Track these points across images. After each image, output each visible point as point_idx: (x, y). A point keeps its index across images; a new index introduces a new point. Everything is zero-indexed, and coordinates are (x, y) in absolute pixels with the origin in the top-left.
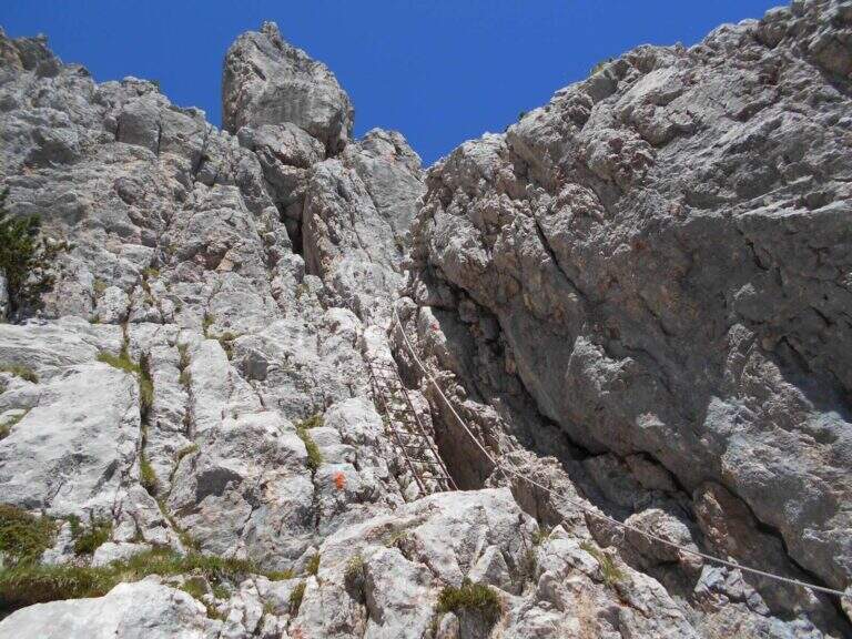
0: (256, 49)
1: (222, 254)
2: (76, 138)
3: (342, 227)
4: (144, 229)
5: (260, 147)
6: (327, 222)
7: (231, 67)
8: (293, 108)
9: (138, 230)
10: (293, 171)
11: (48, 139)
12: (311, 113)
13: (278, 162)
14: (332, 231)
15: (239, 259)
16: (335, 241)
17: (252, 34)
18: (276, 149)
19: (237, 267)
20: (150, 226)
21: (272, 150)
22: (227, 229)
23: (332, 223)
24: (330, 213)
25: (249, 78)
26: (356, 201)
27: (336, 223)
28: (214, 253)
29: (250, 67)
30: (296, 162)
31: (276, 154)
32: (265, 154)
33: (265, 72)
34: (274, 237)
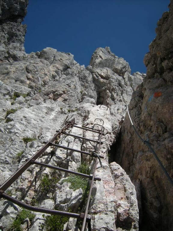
0: (101, 52)
1: (61, 95)
2: (22, 55)
3: (117, 95)
4: (31, 82)
5: (94, 72)
6: (111, 93)
7: (93, 56)
8: (109, 64)
9: (28, 82)
10: (105, 81)
11: (11, 53)
12: (115, 66)
13: (100, 77)
14: (112, 96)
15: (67, 97)
16: (113, 99)
17: (101, 48)
18: (100, 73)
19: (65, 100)
20: (34, 81)
21: (98, 73)
22: (67, 87)
23: (113, 93)
24: (113, 90)
25: (97, 59)
26: (125, 87)
27: (115, 93)
28: (57, 95)
29: (98, 56)
30: (106, 78)
31: (99, 75)
32: (96, 75)
33: (103, 57)
34: (87, 94)
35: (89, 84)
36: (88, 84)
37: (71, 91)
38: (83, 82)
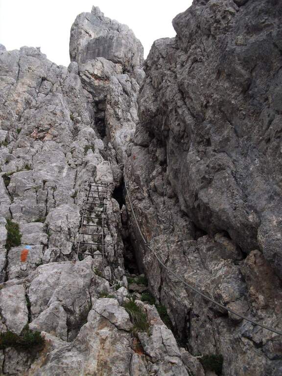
0: (86, 21)
1: (47, 130)
5: (82, 72)
10: (101, 83)
12: (113, 51)
13: (93, 79)
14: (116, 114)
15: (56, 133)
16: (118, 118)
18: (91, 71)
19: (55, 137)
21: (89, 72)
22: (51, 117)
24: (116, 103)
25: (82, 37)
27: (119, 108)
28: (43, 131)
29: (83, 31)
30: (103, 78)
31: (91, 74)
32: (85, 75)
33: (91, 32)
34: (80, 119)
35: (79, 98)
36: (77, 99)
37: (59, 122)
38: (70, 97)
